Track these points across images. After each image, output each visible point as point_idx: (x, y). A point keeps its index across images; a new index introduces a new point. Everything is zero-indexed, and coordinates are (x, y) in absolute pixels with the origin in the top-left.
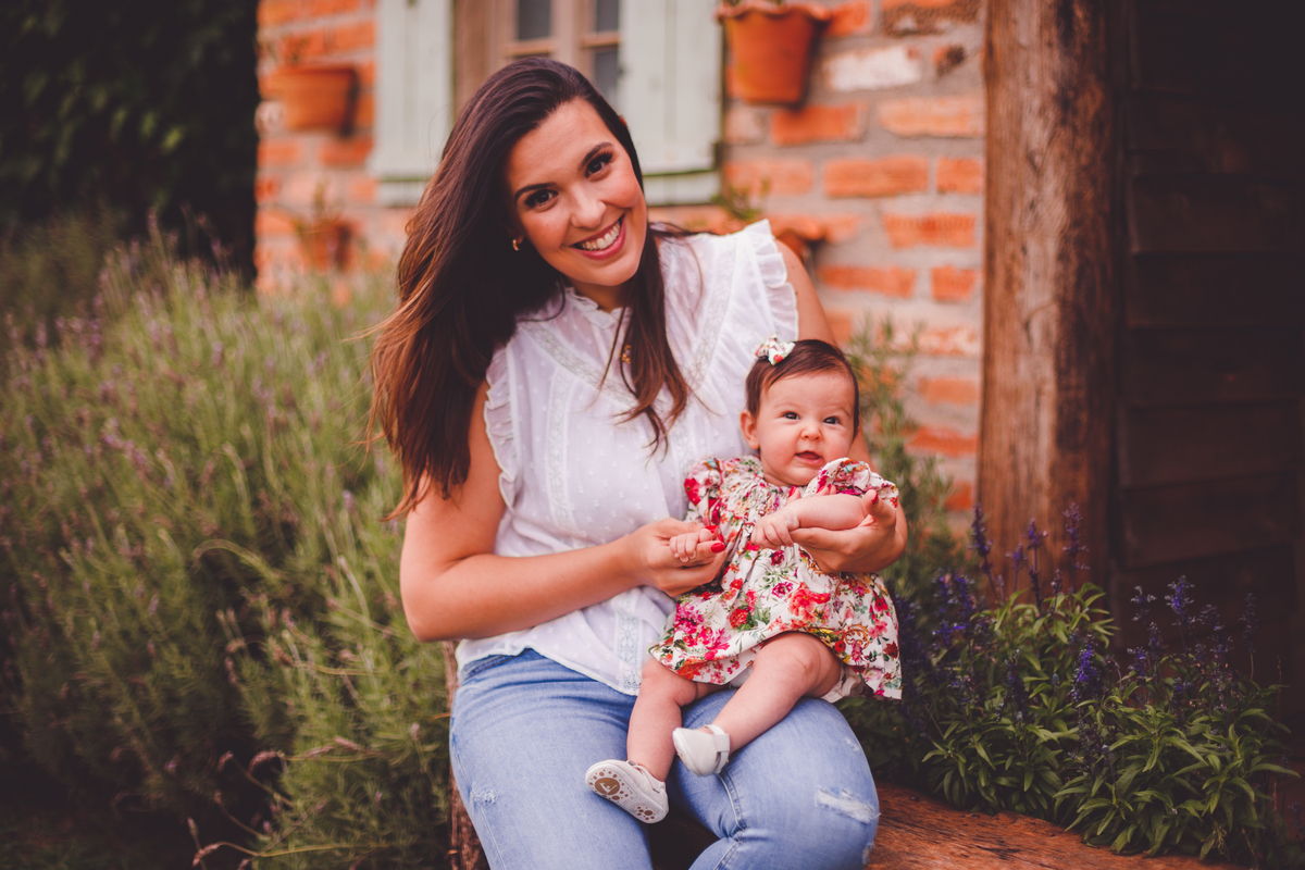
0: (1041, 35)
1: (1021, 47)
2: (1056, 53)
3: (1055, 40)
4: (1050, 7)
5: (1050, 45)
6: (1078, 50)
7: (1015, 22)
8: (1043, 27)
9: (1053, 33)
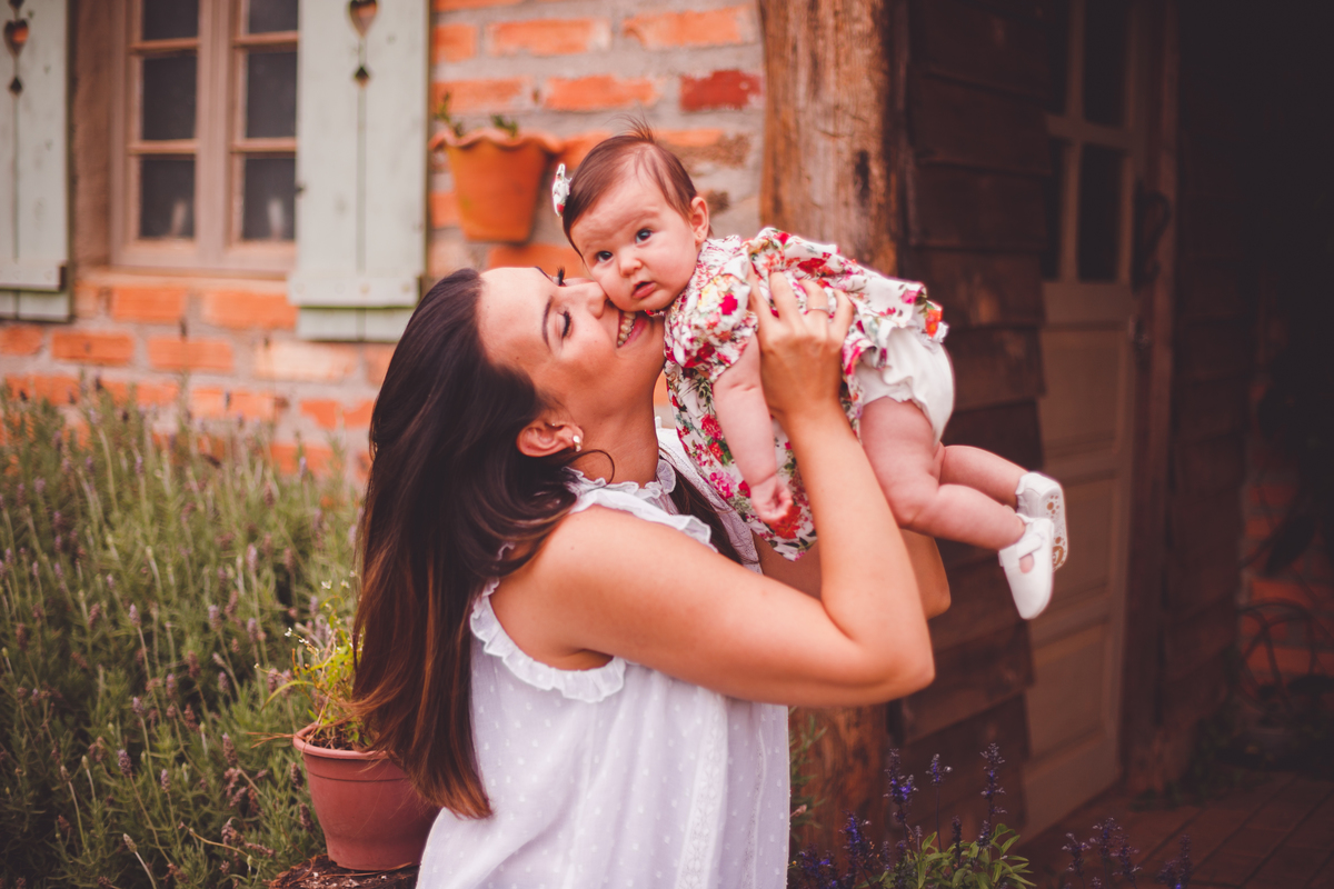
0: (837, 194)
1: (815, 205)
2: (854, 213)
3: (852, 200)
4: (847, 164)
5: (846, 204)
6: (873, 210)
7: (809, 178)
8: (840, 184)
9: (851, 192)
